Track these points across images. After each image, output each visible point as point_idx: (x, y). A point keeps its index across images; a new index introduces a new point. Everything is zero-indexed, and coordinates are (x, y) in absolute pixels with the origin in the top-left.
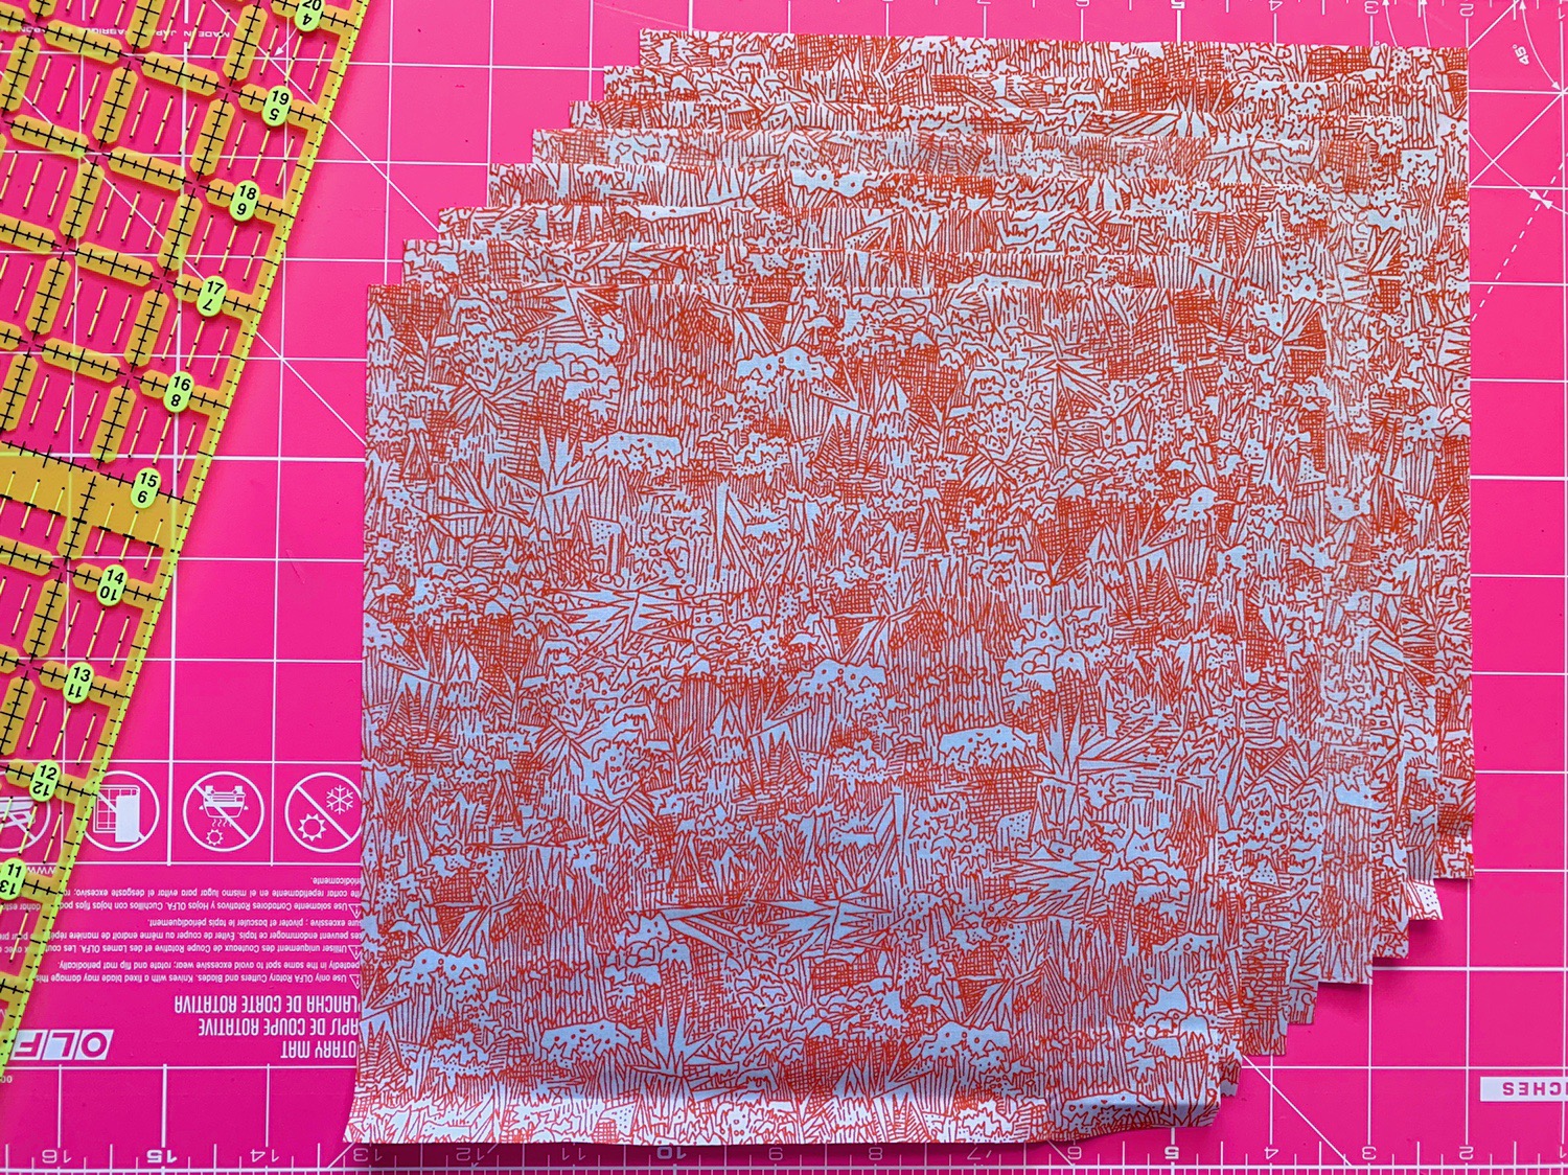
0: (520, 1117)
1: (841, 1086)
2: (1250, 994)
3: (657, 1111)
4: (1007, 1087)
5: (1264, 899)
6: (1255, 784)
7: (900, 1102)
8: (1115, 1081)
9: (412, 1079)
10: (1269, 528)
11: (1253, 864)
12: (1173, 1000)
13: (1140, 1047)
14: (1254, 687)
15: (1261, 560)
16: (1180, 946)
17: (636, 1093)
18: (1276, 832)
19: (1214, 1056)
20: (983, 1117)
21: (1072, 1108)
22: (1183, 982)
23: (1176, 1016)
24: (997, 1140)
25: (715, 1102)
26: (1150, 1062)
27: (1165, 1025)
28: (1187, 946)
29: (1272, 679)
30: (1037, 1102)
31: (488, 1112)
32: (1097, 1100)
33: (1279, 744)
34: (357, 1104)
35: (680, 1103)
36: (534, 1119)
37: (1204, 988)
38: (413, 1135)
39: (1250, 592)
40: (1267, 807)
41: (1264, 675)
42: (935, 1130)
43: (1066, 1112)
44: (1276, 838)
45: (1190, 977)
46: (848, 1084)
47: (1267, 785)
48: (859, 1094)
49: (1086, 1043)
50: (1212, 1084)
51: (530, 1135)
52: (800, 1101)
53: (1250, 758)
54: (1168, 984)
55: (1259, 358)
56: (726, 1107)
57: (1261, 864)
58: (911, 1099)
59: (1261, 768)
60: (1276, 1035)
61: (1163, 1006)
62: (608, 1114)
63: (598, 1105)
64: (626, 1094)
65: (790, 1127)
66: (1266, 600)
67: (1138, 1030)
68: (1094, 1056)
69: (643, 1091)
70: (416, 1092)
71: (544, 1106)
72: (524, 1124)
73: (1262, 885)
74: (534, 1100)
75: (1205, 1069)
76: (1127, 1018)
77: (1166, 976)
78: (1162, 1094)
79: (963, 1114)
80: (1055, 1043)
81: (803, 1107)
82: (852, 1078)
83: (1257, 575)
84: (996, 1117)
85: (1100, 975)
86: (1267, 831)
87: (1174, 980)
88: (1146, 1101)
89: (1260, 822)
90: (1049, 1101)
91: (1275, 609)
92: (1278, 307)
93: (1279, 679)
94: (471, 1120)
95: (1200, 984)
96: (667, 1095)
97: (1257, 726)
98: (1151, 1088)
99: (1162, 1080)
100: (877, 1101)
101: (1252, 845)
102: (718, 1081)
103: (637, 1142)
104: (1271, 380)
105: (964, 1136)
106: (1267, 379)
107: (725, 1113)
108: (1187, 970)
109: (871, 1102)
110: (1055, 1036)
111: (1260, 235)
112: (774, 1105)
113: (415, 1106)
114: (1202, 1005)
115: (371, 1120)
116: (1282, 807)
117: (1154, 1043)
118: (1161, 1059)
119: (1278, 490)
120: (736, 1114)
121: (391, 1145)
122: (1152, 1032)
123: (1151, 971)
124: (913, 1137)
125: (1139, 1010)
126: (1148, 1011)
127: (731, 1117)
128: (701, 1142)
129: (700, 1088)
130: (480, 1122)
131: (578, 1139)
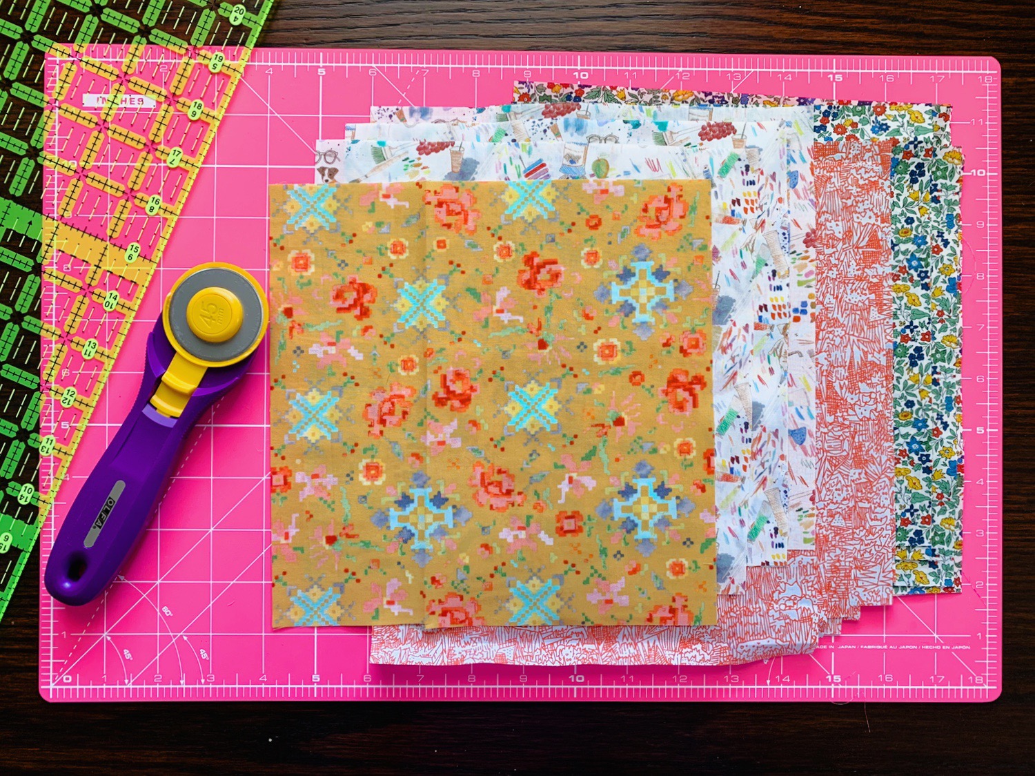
0: (457, 653)
1: (620, 636)
2: (833, 585)
3: (526, 649)
4: (707, 638)
5: (838, 534)
6: (832, 474)
7: (651, 645)
8: (764, 633)
9: (400, 634)
10: (838, 340)
11: (832, 516)
12: (793, 591)
13: (777, 615)
14: (831, 424)
15: (833, 358)
16: (796, 562)
17: (515, 640)
18: (844, 499)
19: (815, 619)
20: (695, 653)
21: (742, 647)
22: (799, 581)
23: (795, 599)
24: (703, 664)
25: (555, 645)
26: (783, 623)
27: (790, 603)
28: (800, 562)
29: (840, 420)
30: (723, 645)
31: (440, 650)
32: (754, 643)
33: (845, 453)
34: (374, 646)
35: (537, 646)
36: (464, 653)
37: (810, 584)
38: (404, 662)
39: (829, 374)
40: (839, 486)
41: (837, 417)
42: (670, 659)
43: (739, 649)
44: (844, 502)
45: (803, 578)
46: (624, 636)
47: (839, 475)
48: (630, 641)
49: (748, 613)
50: (814, 633)
51: (462, 661)
52: (599, 644)
53: (829, 461)
54: (791, 582)
55: (830, 251)
56: (561, 647)
57: (837, 516)
58: (657, 643)
59: (835, 466)
60: (848, 607)
61: (789, 593)
62: (501, 651)
63: (495, 647)
64: (509, 641)
65: (595, 657)
66: (837, 378)
67: (775, 606)
68: (752, 620)
69: (518, 639)
70: (403, 641)
71: (468, 647)
72: (458, 656)
73: (837, 527)
74: (463, 644)
75: (811, 625)
76: (769, 600)
77: (789, 577)
78: (789, 639)
79: (684, 651)
80: (732, 614)
81: (601, 647)
82: (626, 633)
83: (831, 365)
84: (702, 652)
85: (755, 577)
86: (839, 499)
87: (794, 579)
88: (780, 643)
89: (836, 495)
90: (729, 645)
91: (842, 383)
92: (840, 223)
93: (844, 419)
94: (432, 654)
95: (808, 582)
96: (530, 641)
97: (833, 444)
98: (783, 636)
99: (787, 632)
100: (639, 644)
101: (832, 506)
102: (557, 634)
103: (517, 663)
104: (837, 262)
105: (686, 662)
106: (834, 261)
107: (561, 651)
108: (801, 574)
109: (636, 645)
110: (732, 610)
111: (829, 185)
112: (587, 647)
113: (403, 647)
114: (809, 593)
115: (381, 654)
116: (847, 486)
117: (784, 613)
118: (788, 621)
119: (841, 320)
120: (567, 650)
121: (393, 666)
122: (783, 607)
123: (781, 575)
124: (658, 662)
125: (776, 596)
126: (781, 596)
127: (564, 652)
128: (549, 664)
129: (548, 637)
130: (437, 655)
131: (487, 661)
